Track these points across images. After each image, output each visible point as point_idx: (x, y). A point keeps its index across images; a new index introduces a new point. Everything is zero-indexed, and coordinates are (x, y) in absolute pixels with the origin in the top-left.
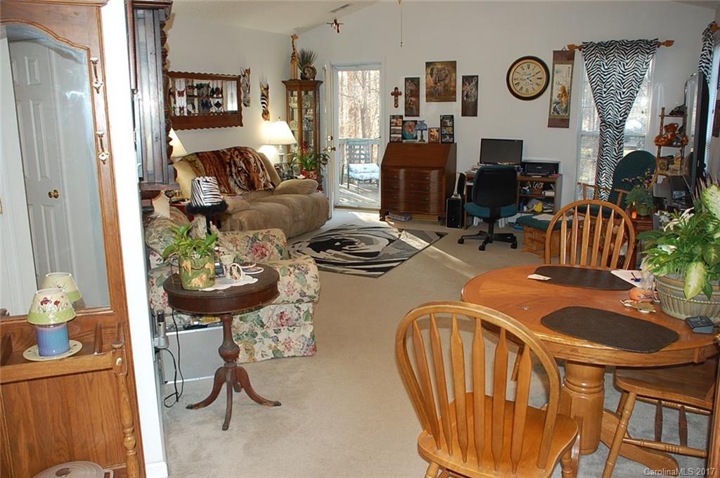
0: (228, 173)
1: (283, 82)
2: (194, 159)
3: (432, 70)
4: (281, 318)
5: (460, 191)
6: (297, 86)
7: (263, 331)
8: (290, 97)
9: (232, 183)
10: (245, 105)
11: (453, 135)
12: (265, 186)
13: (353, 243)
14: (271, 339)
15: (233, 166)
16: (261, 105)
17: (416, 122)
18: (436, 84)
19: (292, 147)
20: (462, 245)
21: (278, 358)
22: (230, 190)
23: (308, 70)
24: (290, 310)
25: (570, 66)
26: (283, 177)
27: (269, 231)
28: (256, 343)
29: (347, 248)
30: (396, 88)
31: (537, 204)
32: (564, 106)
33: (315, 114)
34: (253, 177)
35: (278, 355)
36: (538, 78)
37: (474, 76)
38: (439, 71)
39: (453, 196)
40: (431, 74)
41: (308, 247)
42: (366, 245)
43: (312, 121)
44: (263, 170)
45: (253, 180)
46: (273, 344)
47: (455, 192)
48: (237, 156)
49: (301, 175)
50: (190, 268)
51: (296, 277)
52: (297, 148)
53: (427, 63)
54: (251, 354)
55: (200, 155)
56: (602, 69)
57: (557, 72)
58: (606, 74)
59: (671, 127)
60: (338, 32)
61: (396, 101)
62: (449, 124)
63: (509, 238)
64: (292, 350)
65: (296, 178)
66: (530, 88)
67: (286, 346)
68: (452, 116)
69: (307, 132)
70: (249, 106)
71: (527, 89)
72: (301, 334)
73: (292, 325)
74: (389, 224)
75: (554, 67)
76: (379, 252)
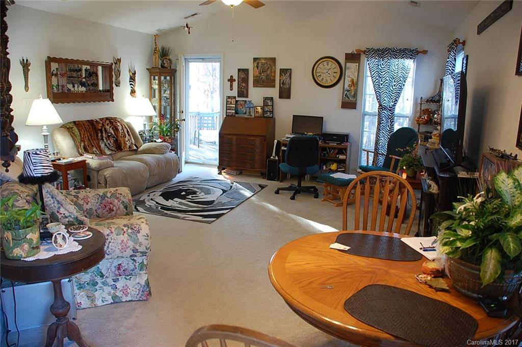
0: (100, 137)
1: (147, 69)
2: (71, 126)
3: (258, 64)
4: (119, 269)
5: (277, 154)
6: (157, 72)
7: (103, 280)
8: (152, 80)
9: (103, 146)
10: (117, 86)
11: (273, 112)
12: (130, 147)
13: (195, 193)
14: (110, 287)
15: (104, 132)
16: (130, 86)
17: (245, 101)
18: (261, 74)
19: (154, 118)
20: (278, 195)
21: (117, 303)
22: (101, 151)
23: (166, 61)
24: (127, 262)
25: (357, 64)
26: (145, 141)
27: (117, 190)
28: (97, 291)
29: (190, 197)
30: (231, 76)
31: (333, 164)
32: (353, 93)
33: (171, 94)
34: (120, 141)
35: (117, 300)
36: (334, 73)
37: (289, 69)
38: (263, 64)
39: (272, 157)
40: (257, 67)
41: (160, 195)
42: (205, 194)
43: (169, 99)
44: (129, 135)
45: (120, 143)
46: (112, 291)
47: (274, 154)
48: (108, 125)
49: (159, 139)
50: (10, 238)
51: (129, 236)
52: (157, 119)
53: (254, 58)
54: (92, 300)
55: (77, 123)
56: (380, 67)
57: (348, 69)
58: (382, 71)
59: (426, 112)
60: (189, 33)
61: (231, 86)
62: (270, 103)
63: (313, 190)
64: (129, 295)
65: (155, 141)
66: (328, 79)
67: (123, 292)
68: (272, 98)
69: (165, 107)
70: (119, 86)
71: (326, 80)
72: (137, 281)
73: (129, 274)
74: (224, 177)
75: (346, 65)
76: (214, 201)
